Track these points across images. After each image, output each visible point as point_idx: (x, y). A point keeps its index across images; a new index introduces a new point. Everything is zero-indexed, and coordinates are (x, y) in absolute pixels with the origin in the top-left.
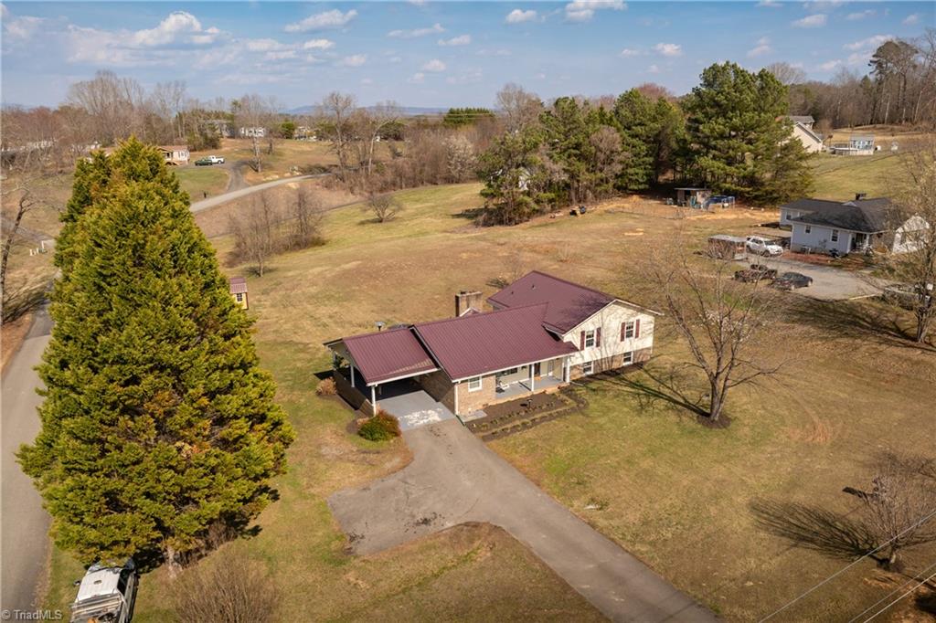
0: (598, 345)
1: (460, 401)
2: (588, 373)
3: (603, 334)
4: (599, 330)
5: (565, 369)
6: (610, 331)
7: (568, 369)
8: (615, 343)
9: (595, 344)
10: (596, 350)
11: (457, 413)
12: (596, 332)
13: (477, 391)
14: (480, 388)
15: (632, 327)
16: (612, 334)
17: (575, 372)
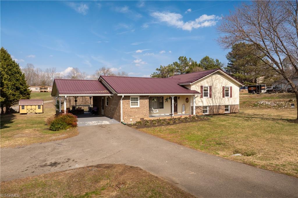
0: (210, 97)
1: (124, 113)
2: (206, 113)
3: (213, 90)
4: (210, 87)
5: (192, 107)
6: (217, 90)
7: (194, 108)
8: (220, 98)
9: (209, 96)
10: (210, 99)
11: (122, 120)
12: (209, 88)
13: (137, 108)
14: (139, 106)
15: (228, 91)
16: (218, 92)
17: (199, 111)
